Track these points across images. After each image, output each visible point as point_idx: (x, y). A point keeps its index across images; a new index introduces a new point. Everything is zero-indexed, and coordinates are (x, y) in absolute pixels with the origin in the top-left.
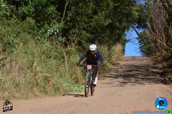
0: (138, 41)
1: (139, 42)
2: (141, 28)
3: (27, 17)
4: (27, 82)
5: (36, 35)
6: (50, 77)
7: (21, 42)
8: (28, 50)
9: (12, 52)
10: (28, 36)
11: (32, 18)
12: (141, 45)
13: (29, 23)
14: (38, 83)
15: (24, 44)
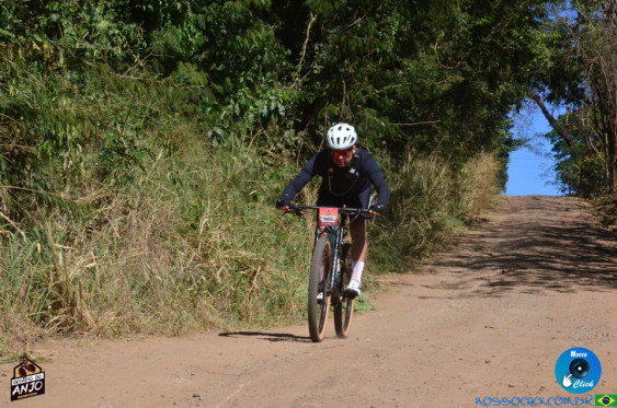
0: (553, 146)
1: (556, 148)
2: (563, 102)
3: (181, 63)
4: (178, 281)
5: (208, 121)
6: (256, 263)
7: (160, 146)
8: (182, 173)
9: (131, 179)
10: (184, 127)
11: (195, 66)
12: (563, 159)
13: (188, 84)
14: (214, 281)
15: (170, 154)
